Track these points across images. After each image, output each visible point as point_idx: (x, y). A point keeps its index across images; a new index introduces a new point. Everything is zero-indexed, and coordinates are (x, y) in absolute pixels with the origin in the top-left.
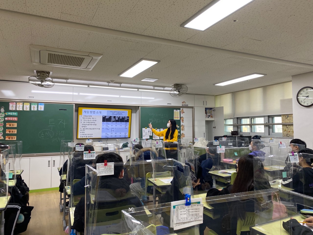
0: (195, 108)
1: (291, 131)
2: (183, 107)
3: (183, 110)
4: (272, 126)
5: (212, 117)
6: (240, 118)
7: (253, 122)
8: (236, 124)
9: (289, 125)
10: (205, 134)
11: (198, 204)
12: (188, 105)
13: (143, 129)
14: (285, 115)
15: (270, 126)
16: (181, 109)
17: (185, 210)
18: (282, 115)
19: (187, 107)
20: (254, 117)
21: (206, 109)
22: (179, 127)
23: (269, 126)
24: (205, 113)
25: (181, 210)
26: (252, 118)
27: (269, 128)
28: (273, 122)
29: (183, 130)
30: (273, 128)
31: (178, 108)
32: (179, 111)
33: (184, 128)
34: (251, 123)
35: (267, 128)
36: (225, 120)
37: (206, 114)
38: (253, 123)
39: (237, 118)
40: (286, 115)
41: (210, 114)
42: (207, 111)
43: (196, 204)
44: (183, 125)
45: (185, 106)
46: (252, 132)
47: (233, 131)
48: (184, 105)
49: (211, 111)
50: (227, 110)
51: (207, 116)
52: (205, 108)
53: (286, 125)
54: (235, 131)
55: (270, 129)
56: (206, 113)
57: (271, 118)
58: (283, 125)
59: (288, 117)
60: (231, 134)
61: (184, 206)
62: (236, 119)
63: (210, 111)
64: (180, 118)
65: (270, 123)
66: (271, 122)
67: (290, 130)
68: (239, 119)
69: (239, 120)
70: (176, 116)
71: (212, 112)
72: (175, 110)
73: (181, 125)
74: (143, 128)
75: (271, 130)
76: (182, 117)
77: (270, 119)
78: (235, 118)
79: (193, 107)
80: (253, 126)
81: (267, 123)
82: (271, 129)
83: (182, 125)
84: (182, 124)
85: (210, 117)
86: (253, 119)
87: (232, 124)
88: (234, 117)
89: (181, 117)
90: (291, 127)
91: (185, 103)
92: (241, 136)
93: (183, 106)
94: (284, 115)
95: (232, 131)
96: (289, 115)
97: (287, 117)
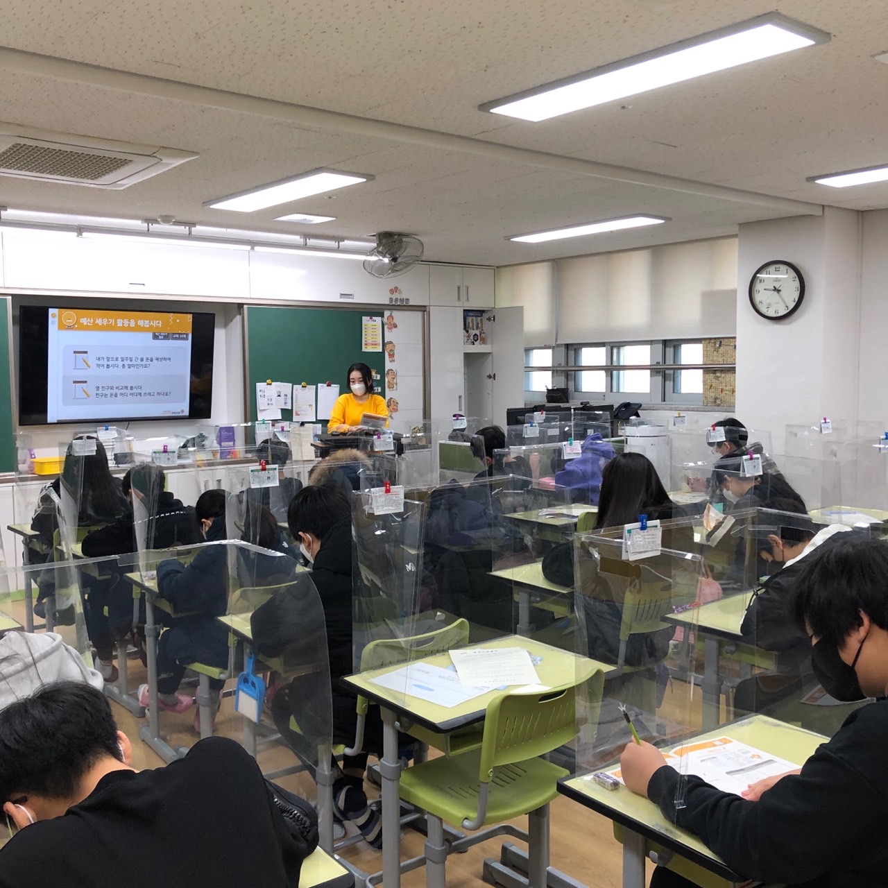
0: (433, 310)
1: (728, 388)
2: (393, 307)
3: (391, 316)
4: (672, 372)
5: (484, 341)
6: (575, 347)
7: (615, 358)
8: (563, 365)
9: (722, 371)
10: (463, 398)
11: (655, 528)
12: (407, 300)
13: (260, 386)
14: (713, 341)
15: (667, 372)
16: (387, 313)
17: (640, 536)
18: (705, 339)
19: (405, 307)
20: (620, 345)
21: (467, 313)
22: (379, 377)
23: (665, 372)
24: (463, 327)
25: (637, 536)
26: (614, 346)
27: (665, 378)
28: (678, 360)
29: (391, 387)
30: (675, 380)
31: (375, 311)
32: (378, 319)
33: (395, 380)
34: (609, 364)
35: (659, 379)
36: (528, 350)
37: (467, 332)
38: (615, 364)
39: (567, 346)
40: (715, 339)
41: (477, 332)
42: (469, 319)
43: (653, 528)
44: (392, 370)
45: (399, 303)
46: (611, 391)
47: (553, 390)
48: (396, 299)
49: (481, 320)
50: (536, 318)
51: (469, 336)
52: (464, 310)
53: (714, 371)
54: (558, 390)
55: (667, 383)
56: (466, 328)
57: (670, 347)
58: (707, 370)
59: (720, 346)
60: (547, 397)
61: (639, 530)
62: (563, 349)
63: (479, 318)
64: (384, 344)
65: (667, 363)
66: (670, 361)
67: (724, 384)
68: (572, 349)
69: (572, 353)
70: (370, 341)
71: (485, 322)
72: (364, 318)
73: (386, 370)
74: (257, 384)
75: (669, 384)
76: (391, 343)
77: (670, 351)
78: (558, 346)
79: (425, 306)
80: (615, 373)
81: (658, 363)
82: (670, 380)
83: (389, 370)
84: (388, 365)
85: (478, 341)
86: (615, 351)
87: (550, 364)
88: (556, 341)
89: (386, 342)
90: (728, 376)
91: (400, 293)
92: (586, 407)
93: (393, 303)
94: (710, 339)
95: (550, 388)
96: (722, 340)
97: (718, 345)
